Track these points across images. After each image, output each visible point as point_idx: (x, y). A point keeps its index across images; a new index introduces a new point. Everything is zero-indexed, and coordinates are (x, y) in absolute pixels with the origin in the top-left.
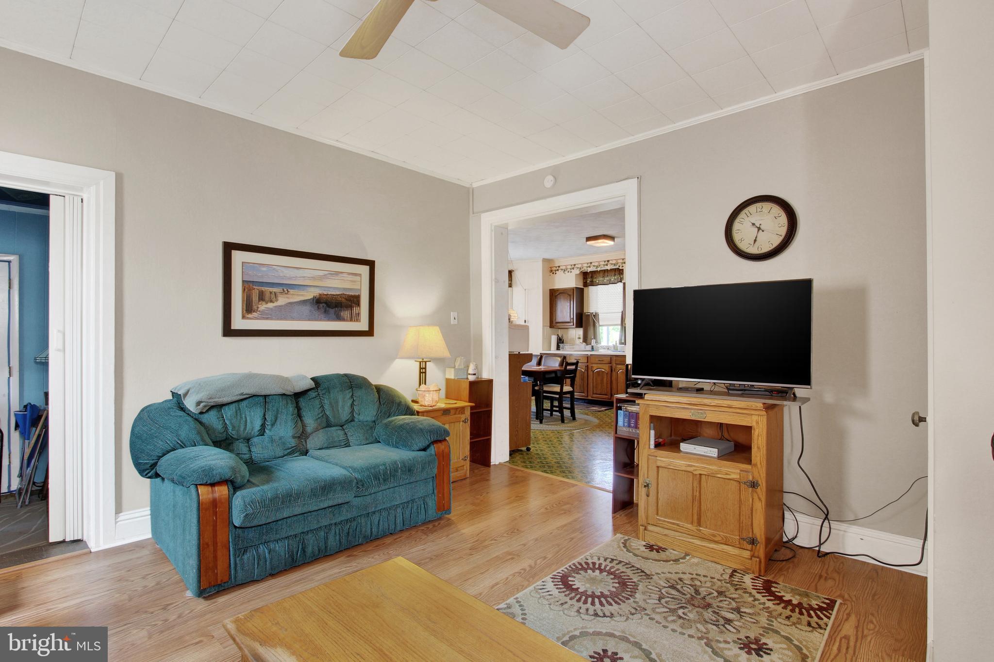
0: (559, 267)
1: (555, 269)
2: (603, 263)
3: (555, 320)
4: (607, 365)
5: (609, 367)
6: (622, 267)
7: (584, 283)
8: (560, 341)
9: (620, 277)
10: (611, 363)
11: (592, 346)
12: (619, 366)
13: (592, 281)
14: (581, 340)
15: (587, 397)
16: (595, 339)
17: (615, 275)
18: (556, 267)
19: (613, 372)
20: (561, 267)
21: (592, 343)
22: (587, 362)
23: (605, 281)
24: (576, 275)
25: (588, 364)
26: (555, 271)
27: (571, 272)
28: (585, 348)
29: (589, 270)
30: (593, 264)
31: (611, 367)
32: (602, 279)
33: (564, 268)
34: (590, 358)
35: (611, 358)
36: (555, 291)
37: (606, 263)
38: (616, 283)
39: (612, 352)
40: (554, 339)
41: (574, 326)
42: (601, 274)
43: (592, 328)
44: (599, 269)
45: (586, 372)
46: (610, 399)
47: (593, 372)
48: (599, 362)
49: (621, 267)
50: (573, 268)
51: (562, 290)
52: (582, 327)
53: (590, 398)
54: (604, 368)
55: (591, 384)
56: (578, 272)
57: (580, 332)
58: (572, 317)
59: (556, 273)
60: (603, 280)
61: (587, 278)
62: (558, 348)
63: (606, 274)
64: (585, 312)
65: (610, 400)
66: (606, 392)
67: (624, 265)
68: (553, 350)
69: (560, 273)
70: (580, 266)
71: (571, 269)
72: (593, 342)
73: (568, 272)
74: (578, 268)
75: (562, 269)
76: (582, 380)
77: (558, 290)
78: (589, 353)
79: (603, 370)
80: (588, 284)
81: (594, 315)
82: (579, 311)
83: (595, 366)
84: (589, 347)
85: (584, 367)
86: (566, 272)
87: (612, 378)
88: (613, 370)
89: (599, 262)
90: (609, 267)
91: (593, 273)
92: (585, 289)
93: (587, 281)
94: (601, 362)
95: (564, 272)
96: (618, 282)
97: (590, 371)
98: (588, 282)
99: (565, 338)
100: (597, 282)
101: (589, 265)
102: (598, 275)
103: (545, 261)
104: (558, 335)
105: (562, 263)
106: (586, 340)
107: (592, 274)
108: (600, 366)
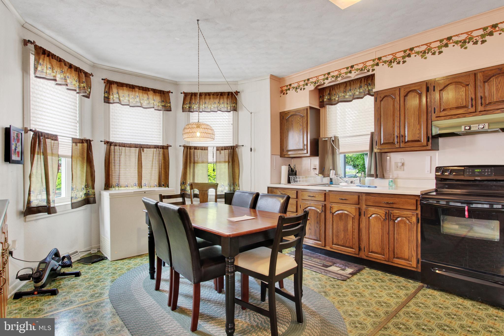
0: (290, 85)
1: (285, 88)
2: (345, 70)
3: (286, 147)
4: (354, 207)
5: (356, 209)
6: (373, 70)
7: (320, 102)
8: (292, 173)
9: (368, 87)
10: (359, 204)
11: (331, 180)
12: (372, 209)
13: (330, 99)
14: (317, 171)
15: (325, 246)
16: (334, 169)
17: (360, 87)
18: (287, 86)
19: (363, 217)
20: (293, 85)
21: (331, 175)
22: (325, 201)
23: (347, 97)
24: (311, 91)
25: (325, 203)
26: (286, 90)
27: (304, 89)
28: (322, 181)
29: (327, 84)
30: (332, 74)
31: (359, 208)
32: (343, 94)
33: (295, 85)
34: (329, 195)
35: (359, 196)
36: (286, 114)
37: (349, 69)
38: (362, 98)
39: (359, 188)
40: (284, 170)
41: (309, 154)
42: (342, 89)
43: (330, 157)
44: (340, 80)
45: (323, 214)
46: (359, 255)
47: (333, 214)
48: (341, 201)
49: (371, 71)
50: (307, 84)
51: (294, 112)
52: (318, 156)
53: (328, 248)
54: (348, 209)
55: (331, 230)
56: (311, 87)
57: (316, 161)
58: (305, 143)
59: (287, 93)
60: (344, 96)
61: (323, 96)
62: (289, 182)
63: (348, 88)
64: (321, 136)
65: (357, 256)
66: (351, 243)
67: (375, 67)
68: (284, 184)
69: (291, 92)
70: (314, 80)
71: (304, 85)
72: (332, 173)
73: (301, 89)
74: (312, 82)
75: (293, 88)
76: (317, 223)
77: (289, 112)
78: (327, 189)
79: (346, 212)
80: (325, 103)
81: (333, 141)
82: (314, 137)
83: (335, 207)
84: (326, 180)
85: (321, 207)
86: (298, 90)
87: (361, 226)
88: (363, 213)
89: (339, 70)
90: (353, 76)
91: (332, 88)
92: (322, 110)
93: (323, 100)
94: (344, 201)
95: (296, 90)
96: (365, 95)
97: (328, 212)
98: (325, 100)
99: (297, 169)
100: (337, 99)
101: (326, 76)
102: (337, 91)
103: (274, 78)
104: (289, 165)
105: (294, 80)
106: (323, 171)
107: (330, 90)
108: (342, 206)
